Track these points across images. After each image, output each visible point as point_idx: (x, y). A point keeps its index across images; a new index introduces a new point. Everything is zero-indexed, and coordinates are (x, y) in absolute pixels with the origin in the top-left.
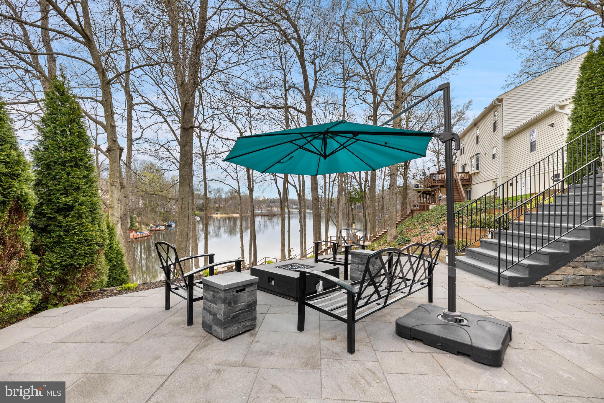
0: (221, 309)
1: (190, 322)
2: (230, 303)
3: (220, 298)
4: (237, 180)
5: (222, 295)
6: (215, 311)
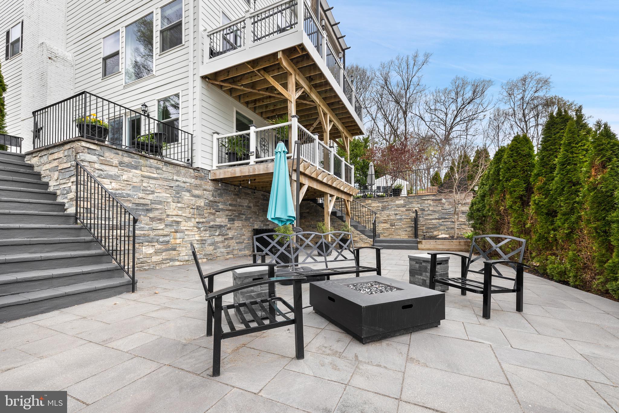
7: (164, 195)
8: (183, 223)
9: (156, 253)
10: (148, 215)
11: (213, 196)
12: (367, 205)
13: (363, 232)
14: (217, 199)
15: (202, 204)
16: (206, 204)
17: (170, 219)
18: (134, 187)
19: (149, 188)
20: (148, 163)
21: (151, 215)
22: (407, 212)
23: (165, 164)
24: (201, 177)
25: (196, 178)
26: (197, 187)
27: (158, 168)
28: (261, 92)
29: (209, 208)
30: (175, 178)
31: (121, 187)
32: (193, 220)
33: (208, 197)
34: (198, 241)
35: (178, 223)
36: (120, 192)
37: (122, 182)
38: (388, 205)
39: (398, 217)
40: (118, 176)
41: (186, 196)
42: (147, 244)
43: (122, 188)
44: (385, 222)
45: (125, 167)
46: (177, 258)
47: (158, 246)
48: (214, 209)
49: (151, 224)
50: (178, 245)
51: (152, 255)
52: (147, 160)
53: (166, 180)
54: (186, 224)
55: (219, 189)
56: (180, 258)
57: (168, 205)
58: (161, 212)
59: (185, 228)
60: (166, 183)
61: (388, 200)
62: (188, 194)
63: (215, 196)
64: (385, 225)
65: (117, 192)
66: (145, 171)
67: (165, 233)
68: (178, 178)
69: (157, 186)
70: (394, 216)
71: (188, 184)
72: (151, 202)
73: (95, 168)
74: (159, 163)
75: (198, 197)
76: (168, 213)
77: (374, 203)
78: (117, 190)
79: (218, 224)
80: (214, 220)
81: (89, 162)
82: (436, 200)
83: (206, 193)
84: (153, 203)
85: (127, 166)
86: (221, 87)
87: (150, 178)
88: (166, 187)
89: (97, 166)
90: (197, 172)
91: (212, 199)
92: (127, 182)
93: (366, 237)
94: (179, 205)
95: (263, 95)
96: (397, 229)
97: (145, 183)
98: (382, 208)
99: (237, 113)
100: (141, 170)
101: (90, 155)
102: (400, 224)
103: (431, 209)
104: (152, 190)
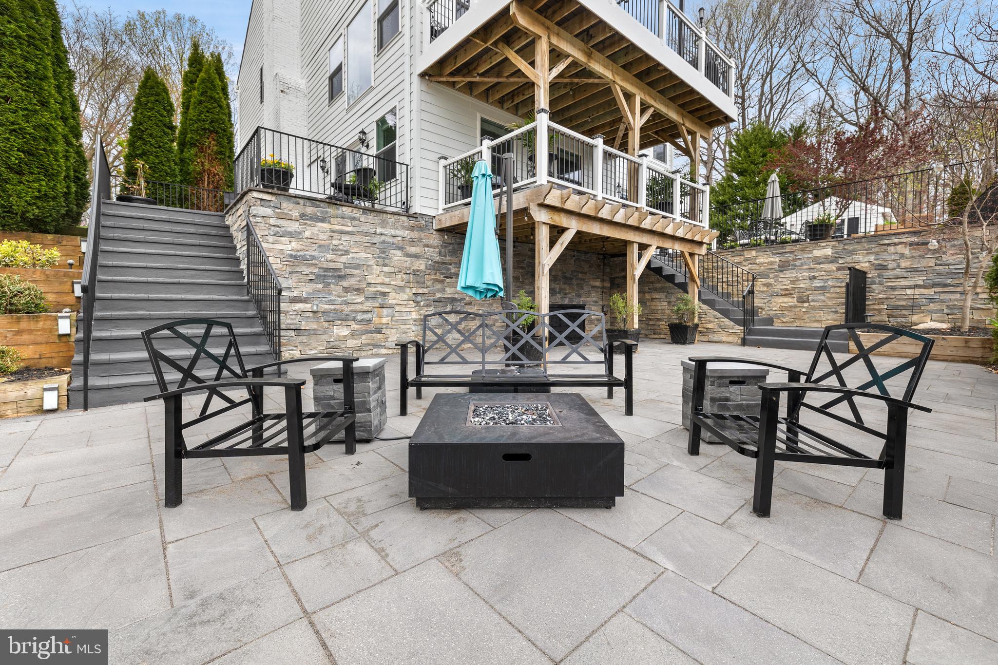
7: (363, 255)
8: (393, 295)
9: (354, 335)
10: (341, 283)
11: (440, 254)
12: (746, 260)
13: (725, 313)
14: (448, 258)
15: (423, 267)
16: (428, 267)
17: (373, 289)
18: (320, 246)
19: (341, 247)
20: (340, 212)
21: (345, 284)
22: (839, 273)
23: (363, 213)
24: (420, 227)
25: (412, 228)
26: (413, 242)
27: (353, 219)
28: (512, 80)
29: (433, 272)
30: (379, 230)
31: (303, 247)
32: (408, 290)
33: (431, 256)
34: (415, 320)
35: (384, 294)
36: (302, 254)
37: (305, 240)
38: (795, 260)
39: (817, 283)
40: (300, 233)
41: (397, 256)
42: (340, 322)
43: (305, 248)
44: (786, 295)
45: (308, 220)
46: (383, 344)
47: (355, 326)
48: (442, 274)
49: (345, 296)
50: (384, 326)
51: (347, 338)
52: (338, 209)
53: (366, 234)
54: (397, 296)
55: (451, 244)
56: (387, 344)
57: (369, 269)
58: (358, 279)
59: (394, 302)
60: (365, 239)
61: (795, 248)
62: (399, 253)
63: (443, 254)
64: (786, 299)
65: (299, 254)
66: (336, 223)
67: (365, 308)
68: (384, 231)
69: (352, 243)
70: (808, 281)
71: (399, 239)
72: (344, 266)
73: (270, 225)
74: (354, 212)
75: (416, 256)
76: (369, 281)
77: (763, 256)
78: (298, 251)
79: (450, 296)
80: (443, 291)
81: (263, 217)
82: (918, 244)
83: (429, 250)
84: (347, 268)
85: (311, 219)
86: (453, 84)
87: (342, 232)
88: (366, 244)
89: (272, 221)
90: (414, 219)
91: (438, 258)
92: (311, 240)
93: (732, 323)
94: (386, 269)
95: (518, 83)
96: (814, 308)
97: (335, 239)
98: (779, 266)
99: (483, 120)
100: (329, 222)
101: (264, 208)
102: (822, 297)
103: (904, 264)
104: (345, 249)
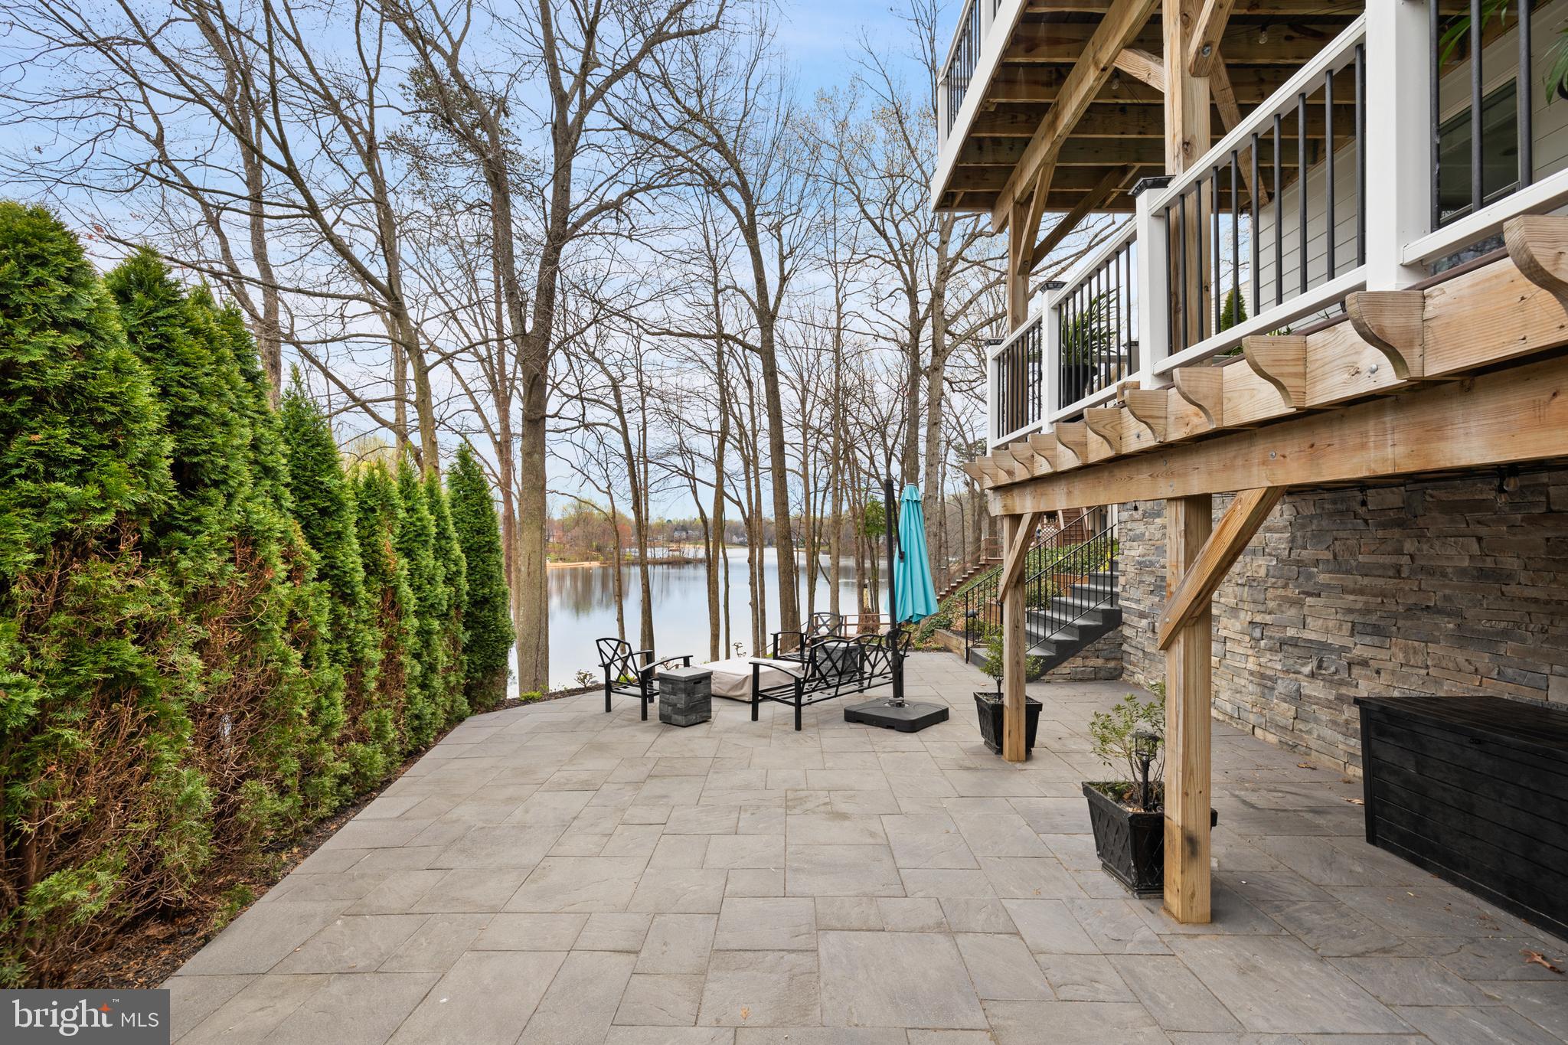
0: (681, 700)
1: (644, 717)
2: (689, 693)
3: (680, 689)
4: (609, 494)
5: (682, 686)
6: (675, 701)
79: (1313, 637)
